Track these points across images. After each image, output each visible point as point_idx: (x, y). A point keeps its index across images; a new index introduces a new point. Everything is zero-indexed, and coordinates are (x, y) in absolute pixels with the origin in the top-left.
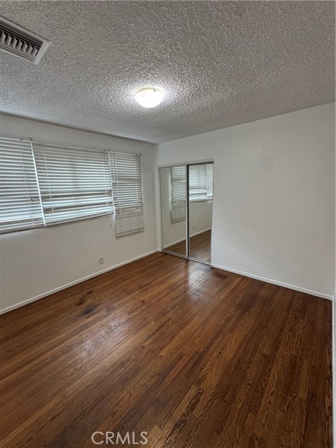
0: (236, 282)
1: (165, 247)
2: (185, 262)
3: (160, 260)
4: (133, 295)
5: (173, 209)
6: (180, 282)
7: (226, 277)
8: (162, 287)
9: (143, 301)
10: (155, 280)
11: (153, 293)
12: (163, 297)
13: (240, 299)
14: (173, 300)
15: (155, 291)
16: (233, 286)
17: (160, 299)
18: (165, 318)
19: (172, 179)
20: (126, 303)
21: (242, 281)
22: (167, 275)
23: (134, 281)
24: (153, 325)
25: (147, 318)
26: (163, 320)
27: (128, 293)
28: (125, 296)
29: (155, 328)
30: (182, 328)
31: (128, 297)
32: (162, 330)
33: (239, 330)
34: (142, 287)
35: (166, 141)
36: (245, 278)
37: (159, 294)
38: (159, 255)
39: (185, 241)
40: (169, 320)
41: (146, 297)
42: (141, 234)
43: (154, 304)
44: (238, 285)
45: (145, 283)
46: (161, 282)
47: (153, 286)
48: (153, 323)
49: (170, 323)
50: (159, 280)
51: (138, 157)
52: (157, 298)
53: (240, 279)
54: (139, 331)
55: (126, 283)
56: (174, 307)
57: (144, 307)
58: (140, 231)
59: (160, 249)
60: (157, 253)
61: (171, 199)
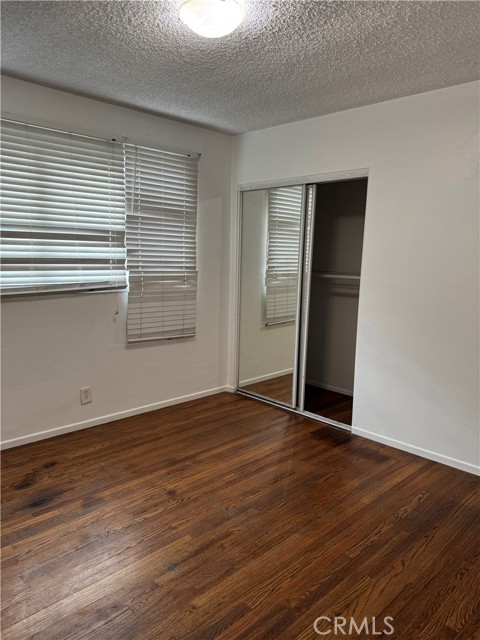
0: (410, 470)
1: (244, 382)
2: (287, 417)
3: (227, 409)
4: (149, 477)
5: (271, 290)
6: (269, 460)
7: (385, 459)
8: (223, 466)
9: (172, 493)
10: (209, 450)
11: (197, 477)
12: (222, 488)
13: (409, 508)
14: (245, 494)
15: (204, 473)
16: (398, 479)
17: (212, 492)
18: (219, 531)
19: (271, 222)
20: (130, 491)
21: (421, 471)
22: (240, 442)
23: (154, 450)
24: (185, 543)
25: (174, 528)
26: (210, 535)
27: (139, 474)
28: (132, 479)
29: (191, 549)
30: (255, 555)
31: (137, 482)
32: (207, 554)
34: (175, 462)
36: (431, 465)
37: (211, 481)
38: (228, 399)
39: (292, 374)
40: (227, 535)
41: (179, 485)
42: (189, 344)
43: (196, 499)
44: (410, 478)
45: (183, 455)
46: (220, 457)
47: (200, 462)
48: (187, 538)
49: (226, 542)
50: (216, 451)
51: (193, 162)
52: (205, 489)
53: (419, 466)
54: (151, 551)
55: (137, 451)
56: (244, 510)
57: (172, 504)
58: (184, 336)
59: (230, 387)
60: (225, 394)
61: (265, 269)
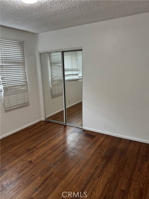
0: (102, 139)
1: (47, 116)
2: (63, 127)
3: (43, 127)
4: (21, 157)
5: (52, 86)
6: (60, 143)
7: (94, 136)
8: (46, 149)
9: (30, 162)
10: (40, 143)
11: (38, 154)
12: (47, 157)
13: (104, 152)
14: (55, 157)
15: (40, 152)
16: (99, 143)
17: (44, 159)
18: (49, 173)
19: (50, 63)
20: (16, 164)
21: (105, 138)
22: (50, 139)
23: (21, 147)
24: (39, 180)
26: (47, 175)
27: (17, 157)
28: (15, 159)
29: (41, 182)
30: (63, 179)
31: (17, 160)
32: (47, 182)
33: (104, 175)
34: (29, 150)
35: (45, 32)
36: (107, 136)
37: (43, 155)
38: (43, 123)
39: (63, 111)
40: (52, 174)
41: (33, 158)
42: (27, 107)
43: (39, 163)
44: (103, 142)
45: (31, 147)
46: (44, 145)
47: (38, 148)
48: (39, 178)
49: (52, 176)
50: (43, 143)
51: (21, 44)
52: (42, 158)
53: (104, 137)
54: (28, 186)
55: (15, 148)
56: (56, 163)
57: (31, 166)
58: (26, 105)
59: (43, 119)
60: (41, 121)
61: (50, 79)
